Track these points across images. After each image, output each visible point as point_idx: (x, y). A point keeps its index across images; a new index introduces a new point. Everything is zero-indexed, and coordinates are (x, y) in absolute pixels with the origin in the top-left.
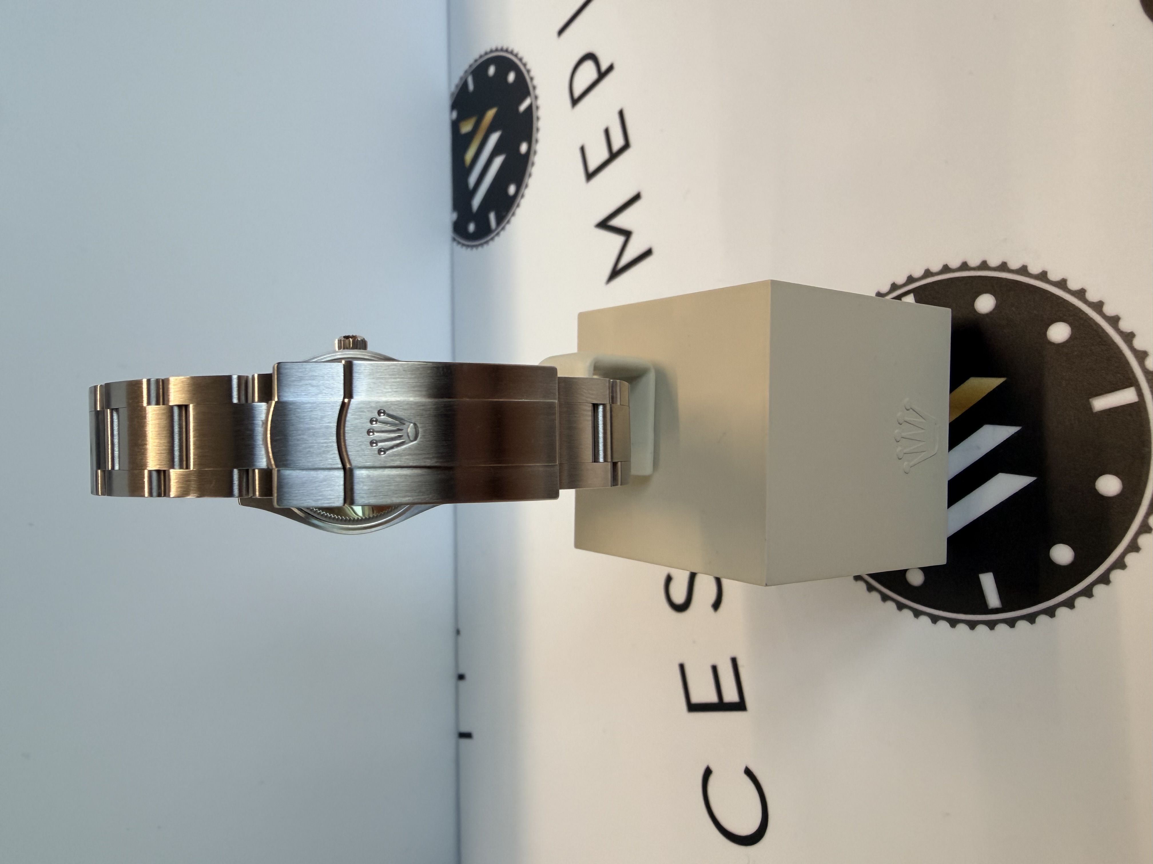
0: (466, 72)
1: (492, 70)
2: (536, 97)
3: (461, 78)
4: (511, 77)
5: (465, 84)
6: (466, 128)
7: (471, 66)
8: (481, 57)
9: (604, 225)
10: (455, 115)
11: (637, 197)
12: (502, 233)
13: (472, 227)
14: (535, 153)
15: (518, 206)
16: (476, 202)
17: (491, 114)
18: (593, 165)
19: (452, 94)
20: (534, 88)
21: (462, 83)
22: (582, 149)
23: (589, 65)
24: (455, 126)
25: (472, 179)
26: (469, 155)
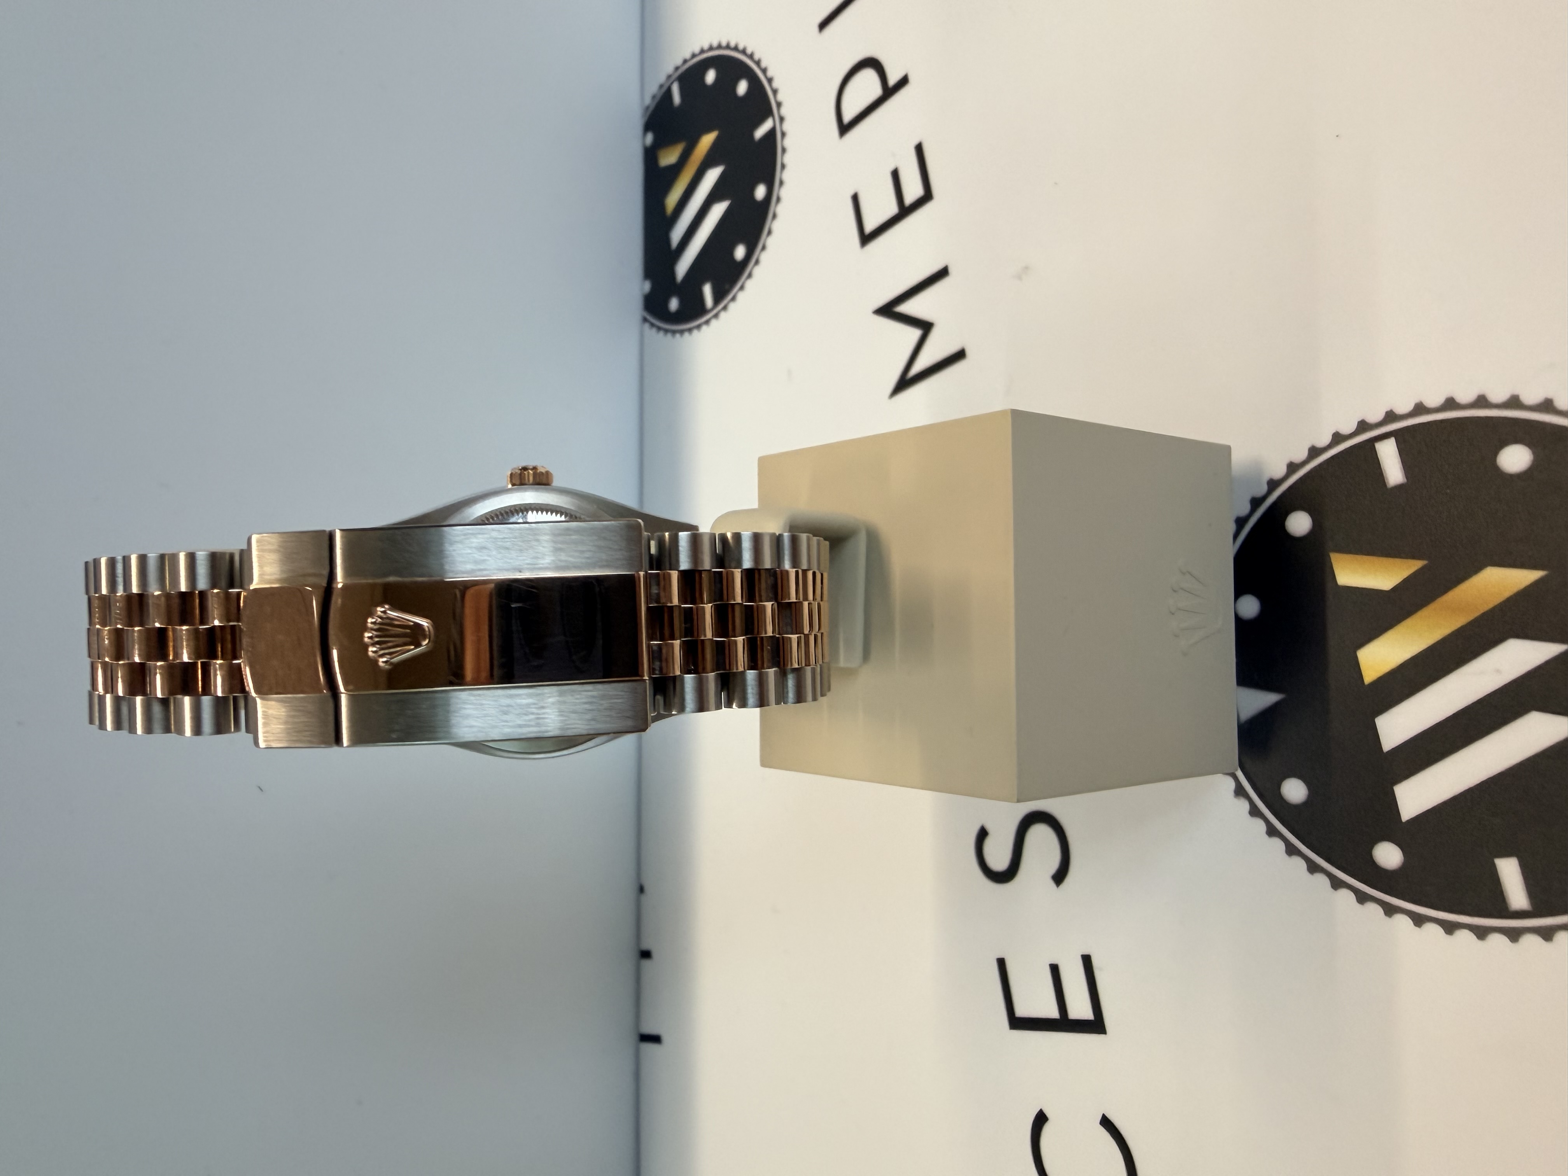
0: (669, 78)
1: (711, 76)
2: (782, 119)
3: (661, 86)
4: (742, 87)
5: (667, 95)
7: (677, 69)
8: (693, 56)
9: (888, 311)
10: (649, 138)
11: (943, 273)
12: (724, 314)
13: (674, 304)
14: (779, 200)
15: (749, 276)
16: (683, 267)
17: (708, 140)
18: (871, 222)
19: (647, 109)
20: (779, 106)
21: (663, 92)
22: (855, 199)
23: (869, 76)
24: (650, 156)
25: (677, 234)
26: (672, 199)
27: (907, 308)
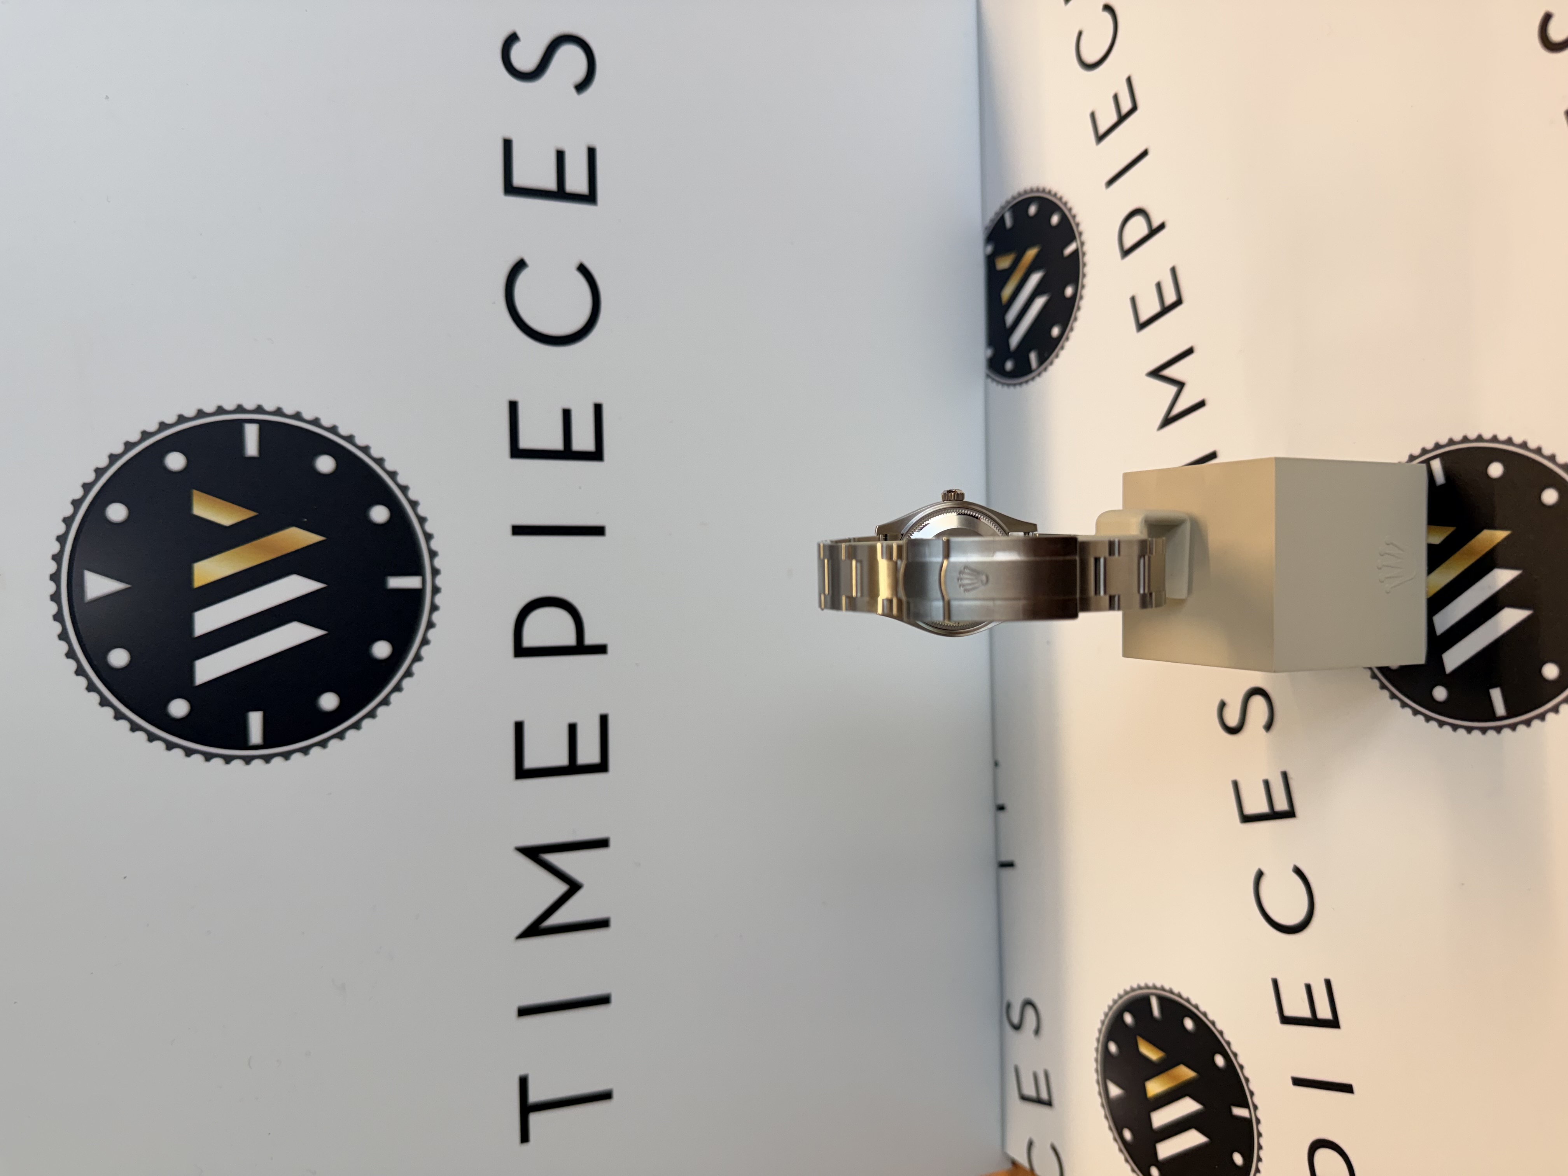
0: (1003, 208)
1: (1033, 210)
2: (1082, 244)
3: (997, 214)
4: (1055, 219)
5: (1002, 220)
6: (1003, 263)
7: (1008, 202)
8: (1020, 195)
9: (1156, 373)
10: (990, 249)
11: (1190, 351)
12: (1045, 375)
14: (1081, 298)
15: (1062, 348)
16: (1015, 339)
17: (1031, 253)
18: (1144, 317)
19: (986, 228)
20: (1080, 234)
21: (999, 218)
22: (1133, 300)
23: (1139, 220)
24: (990, 261)
25: (1010, 317)
26: (1007, 292)
27: (1168, 372)
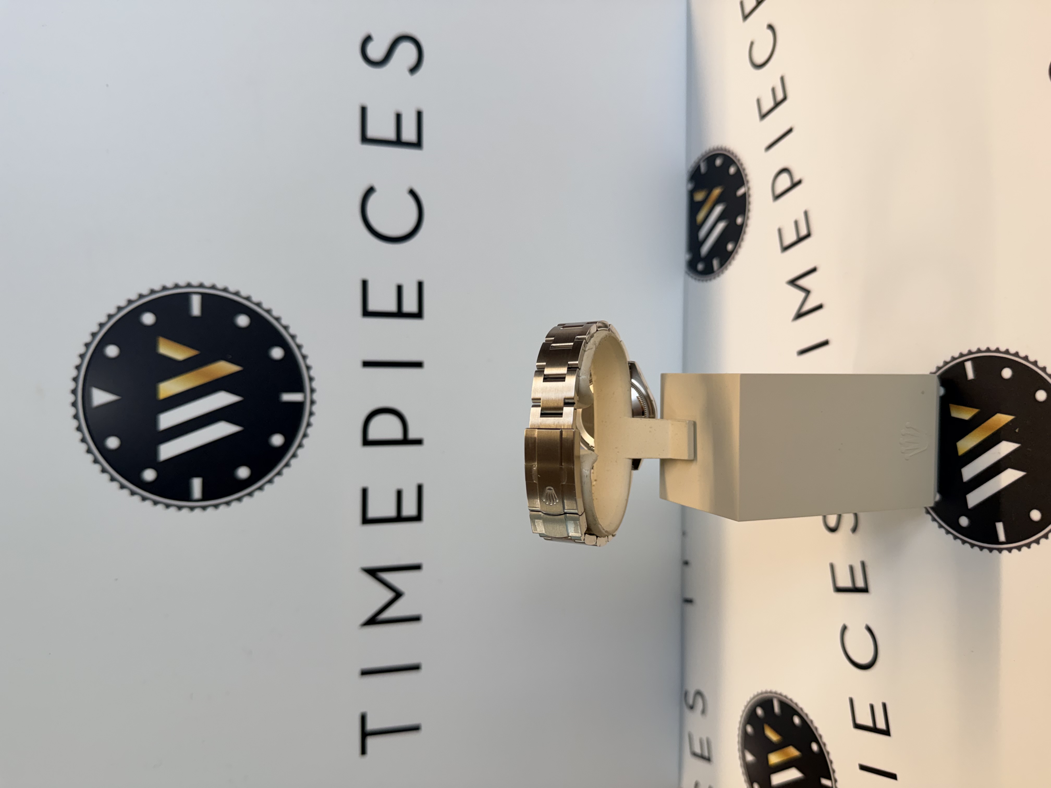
0: (699, 159)
1: (718, 162)
3: (696, 163)
4: (732, 170)
5: (699, 167)
6: (699, 197)
7: (703, 156)
8: (711, 151)
9: (793, 282)
10: (690, 186)
11: (814, 270)
12: (723, 276)
13: (700, 267)
14: (746, 225)
15: (734, 259)
16: (705, 249)
17: (717, 192)
18: (786, 243)
19: (689, 172)
20: (748, 182)
21: (697, 165)
22: (780, 230)
23: (785, 176)
24: (691, 194)
25: (702, 234)
26: (701, 216)
27: (800, 283)
